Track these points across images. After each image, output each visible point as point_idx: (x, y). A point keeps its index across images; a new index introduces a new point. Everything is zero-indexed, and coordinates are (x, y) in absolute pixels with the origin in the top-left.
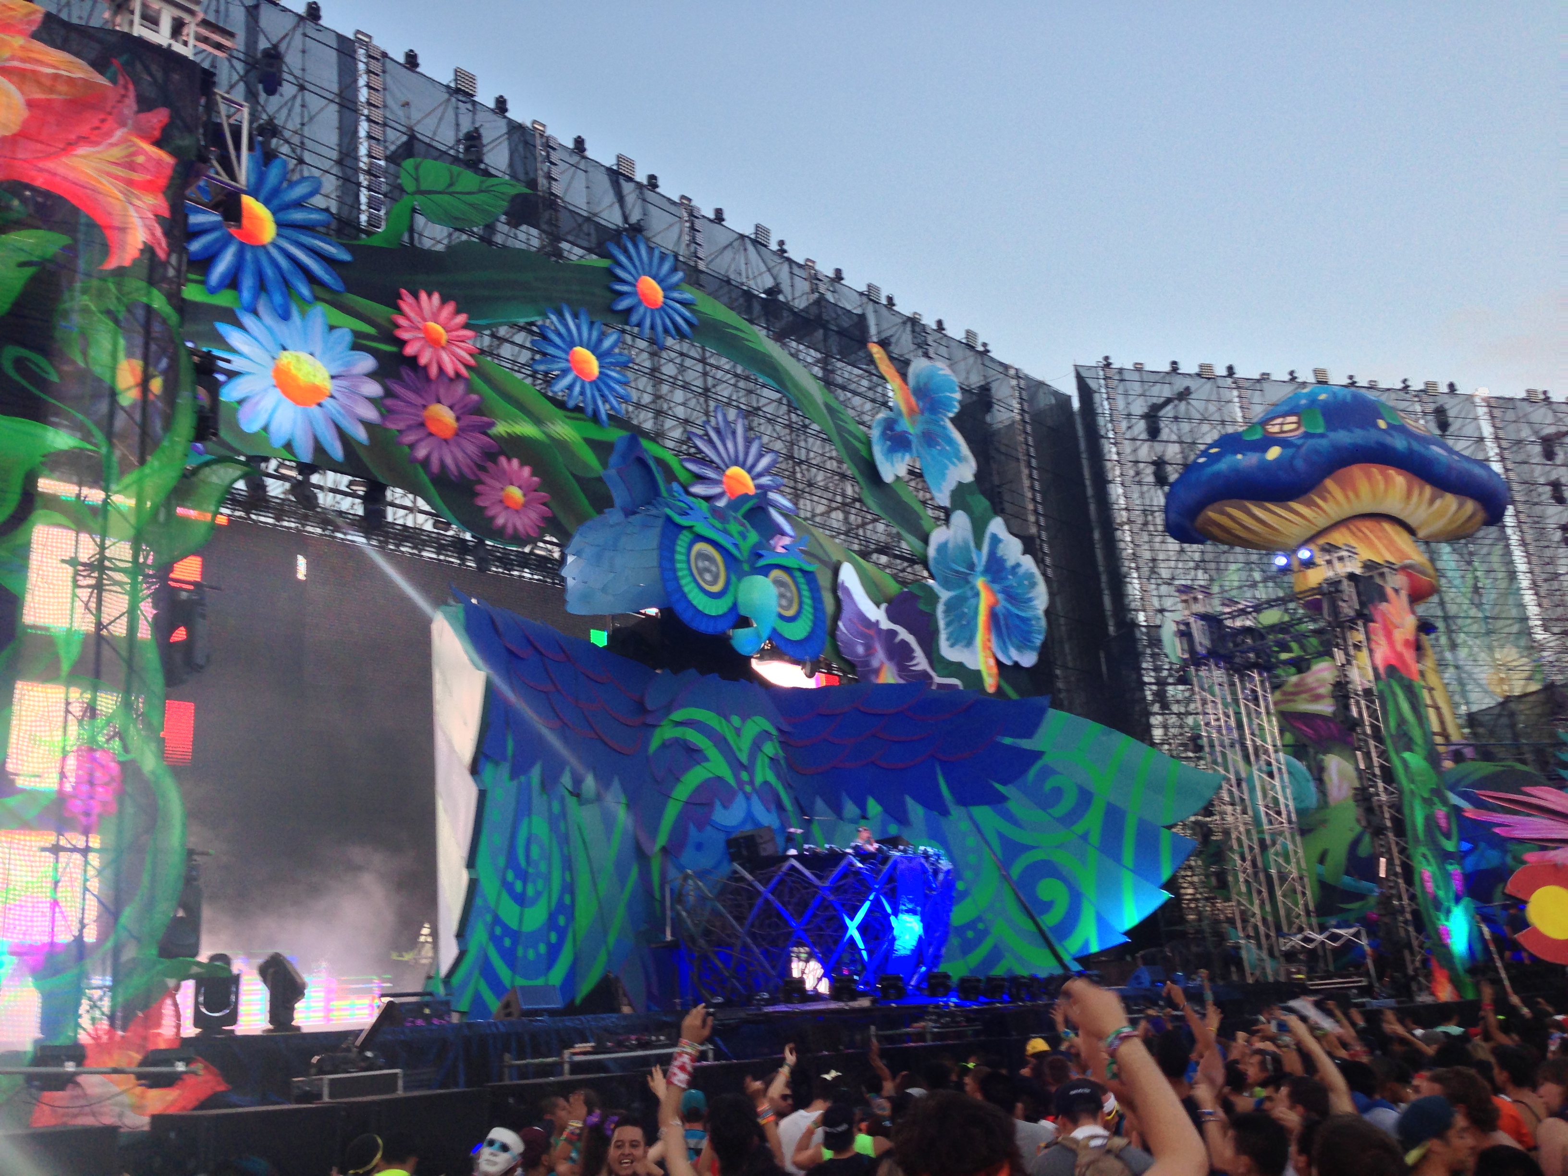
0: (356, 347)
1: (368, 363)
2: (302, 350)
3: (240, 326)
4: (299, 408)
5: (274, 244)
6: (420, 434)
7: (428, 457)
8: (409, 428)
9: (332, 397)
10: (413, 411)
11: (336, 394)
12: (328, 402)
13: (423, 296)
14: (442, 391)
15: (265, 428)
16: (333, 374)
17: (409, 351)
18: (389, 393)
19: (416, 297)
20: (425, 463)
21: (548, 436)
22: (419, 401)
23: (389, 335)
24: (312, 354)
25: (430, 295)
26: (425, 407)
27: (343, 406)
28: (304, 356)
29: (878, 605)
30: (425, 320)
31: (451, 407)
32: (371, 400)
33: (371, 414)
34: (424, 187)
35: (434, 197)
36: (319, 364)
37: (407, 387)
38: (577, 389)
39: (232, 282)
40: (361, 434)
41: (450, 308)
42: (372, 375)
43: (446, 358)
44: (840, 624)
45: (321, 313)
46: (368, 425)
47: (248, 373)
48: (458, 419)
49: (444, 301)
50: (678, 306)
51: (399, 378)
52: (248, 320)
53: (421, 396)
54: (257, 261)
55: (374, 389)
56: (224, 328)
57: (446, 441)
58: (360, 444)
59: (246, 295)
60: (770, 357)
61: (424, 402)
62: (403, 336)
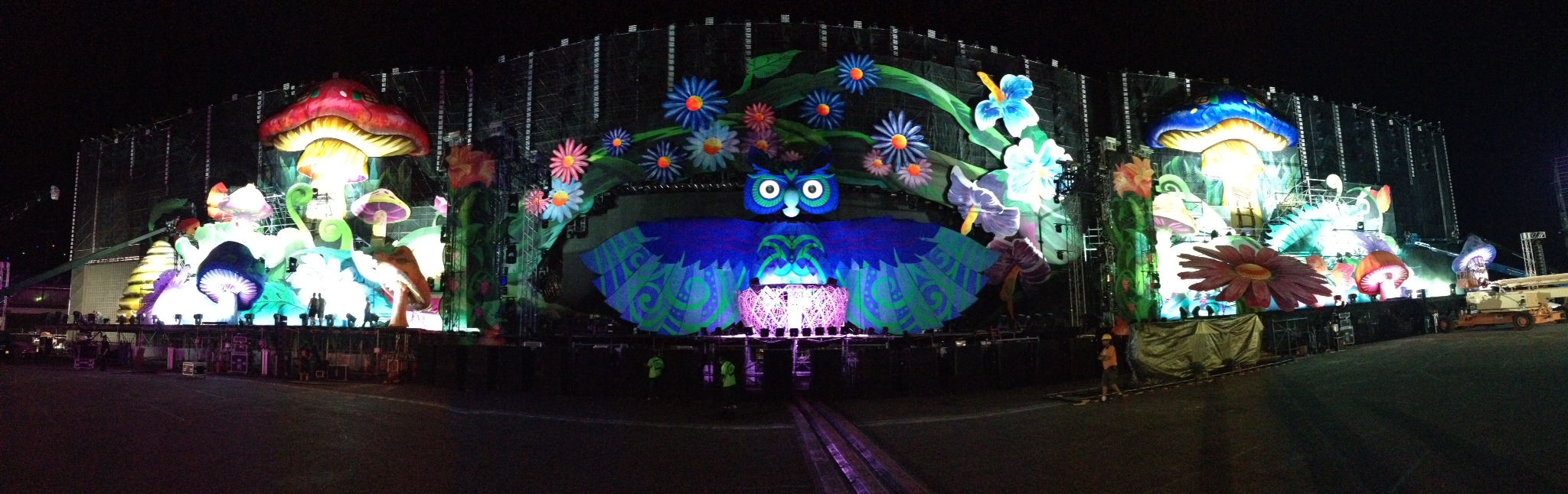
0: (730, 130)
1: (734, 134)
2: (713, 136)
3: (693, 136)
4: (712, 155)
5: (702, 108)
10: (750, 145)
11: (724, 147)
12: (722, 151)
13: (754, 106)
14: (763, 137)
15: (701, 165)
16: (724, 141)
17: (749, 126)
18: (742, 142)
19: (752, 107)
21: (808, 140)
22: (754, 141)
23: (741, 122)
24: (716, 137)
25: (757, 105)
27: (727, 150)
28: (714, 138)
29: (972, 181)
30: (755, 113)
31: (766, 140)
32: (736, 146)
33: (736, 150)
34: (757, 67)
35: (761, 69)
36: (719, 139)
37: (749, 138)
38: (819, 120)
39: (689, 124)
40: (732, 158)
41: (765, 105)
42: (735, 138)
43: (762, 124)
44: (950, 190)
45: (718, 124)
46: (735, 154)
47: (696, 149)
48: (768, 143)
49: (762, 105)
50: (871, 75)
51: (747, 136)
52: (696, 134)
53: (754, 139)
54: (696, 115)
55: (737, 142)
56: (688, 139)
59: (693, 126)
60: (922, 86)
62: (747, 122)
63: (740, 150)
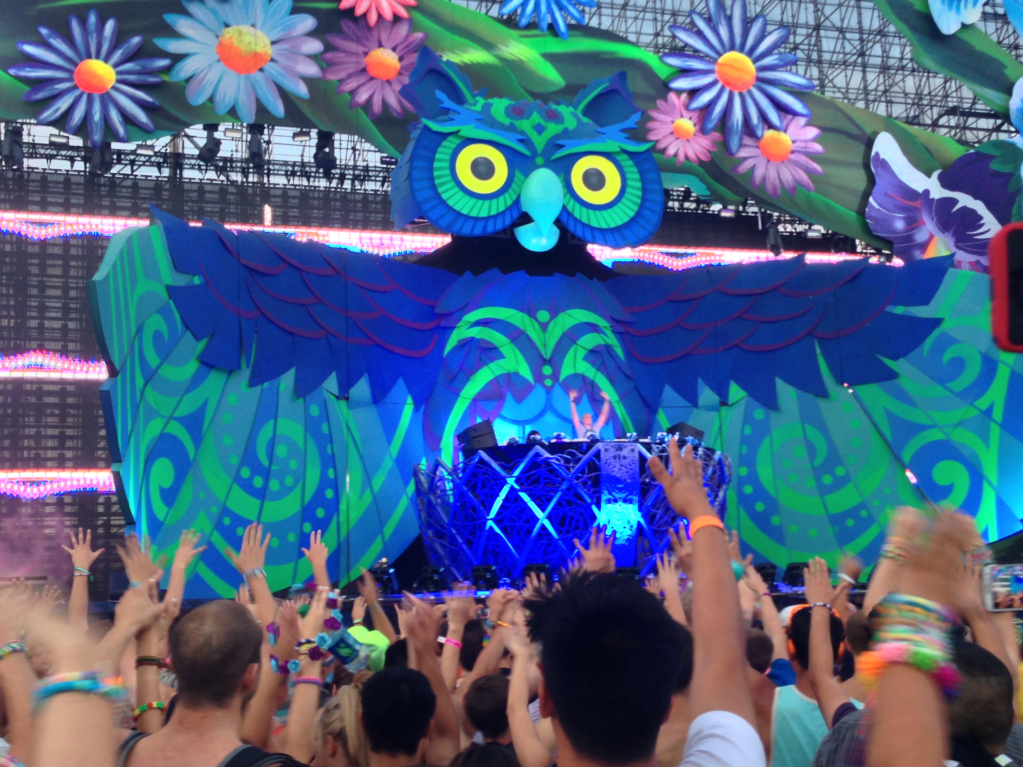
0: (296, 11)
1: (308, 23)
2: (244, 23)
3: (186, 13)
4: (243, 76)
6: (362, 79)
7: (369, 100)
8: (350, 76)
9: (272, 60)
10: (354, 59)
11: (276, 58)
12: (270, 67)
15: (211, 100)
16: (274, 39)
17: (346, 4)
18: (328, 47)
20: (367, 106)
22: (360, 49)
24: (253, 26)
26: (366, 54)
27: (285, 68)
28: (246, 28)
29: (927, 174)
31: (394, 49)
32: (313, 57)
33: (312, 70)
36: (259, 33)
37: (348, 38)
38: (532, 6)
40: (302, 90)
43: (384, 3)
44: (872, 201)
46: (309, 81)
47: (194, 54)
51: (340, 32)
52: (194, 8)
53: (363, 45)
55: (315, 46)
56: (171, 18)
57: (388, 82)
58: (301, 99)
61: (366, 50)
63: (322, 69)
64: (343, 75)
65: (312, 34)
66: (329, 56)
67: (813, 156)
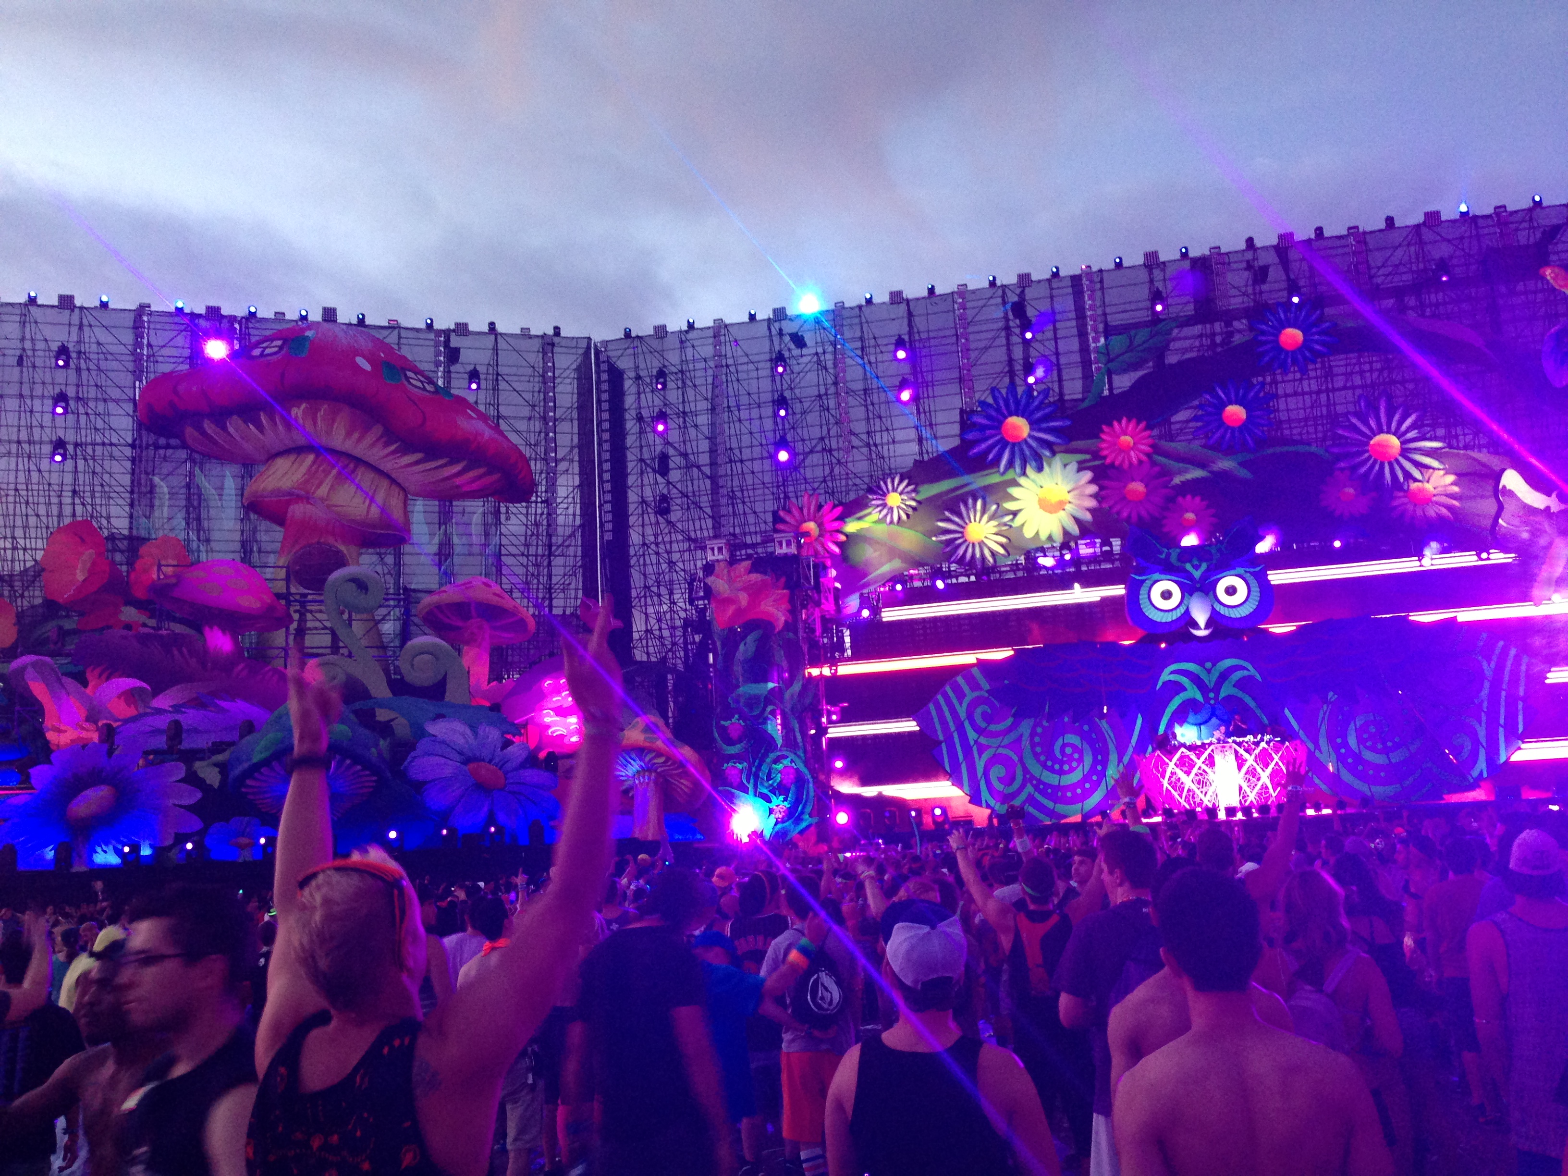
0: (1080, 470)
1: (1088, 475)
2: (1051, 483)
3: (1018, 485)
4: (1053, 516)
5: (1030, 436)
6: (1123, 503)
8: (1116, 503)
9: (1070, 502)
10: (1118, 492)
11: (1072, 500)
13: (1115, 423)
14: (1133, 474)
15: (1036, 533)
16: (1070, 489)
19: (1111, 426)
20: (1128, 518)
21: (1214, 472)
22: (1120, 485)
23: (1098, 455)
24: (1057, 483)
25: (1120, 422)
26: (1124, 487)
27: (1077, 506)
28: (1053, 486)
29: (1548, 495)
30: (1119, 437)
31: (1141, 481)
32: (1092, 496)
33: (1092, 503)
34: (1113, 356)
35: (1121, 358)
36: (1061, 487)
37: (1113, 480)
39: (1011, 465)
40: (1088, 517)
41: (1134, 421)
43: (1132, 453)
44: (1500, 521)
45: (1058, 460)
46: (1090, 510)
47: (1025, 508)
48: (1147, 486)
49: (1129, 421)
50: (1317, 337)
51: (1107, 477)
52: (1022, 480)
53: (1120, 482)
54: (1021, 449)
55: (1093, 489)
56: (1010, 491)
57: (1140, 502)
58: (1087, 522)
59: (1018, 470)
62: (1105, 452)
63: (1099, 502)
64: (1112, 502)
65: (1091, 482)
66: (1103, 493)
67: (1452, 496)
